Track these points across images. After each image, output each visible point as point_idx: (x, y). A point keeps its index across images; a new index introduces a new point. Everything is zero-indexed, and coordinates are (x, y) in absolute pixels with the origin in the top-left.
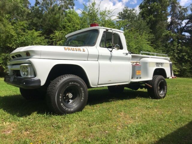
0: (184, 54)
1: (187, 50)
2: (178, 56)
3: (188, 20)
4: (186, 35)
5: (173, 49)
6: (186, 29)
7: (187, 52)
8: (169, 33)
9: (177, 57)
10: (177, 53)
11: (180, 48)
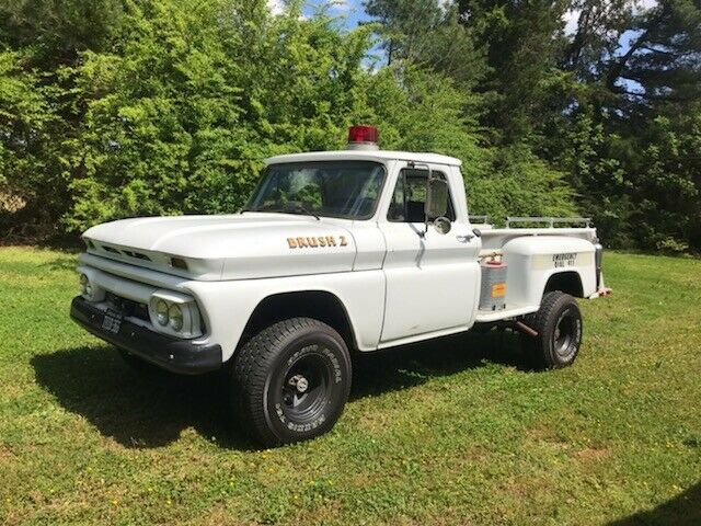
0: (612, 162)
1: (626, 147)
2: (592, 171)
3: (642, 31)
4: (629, 90)
5: (575, 141)
6: (633, 65)
7: (623, 157)
8: (565, 79)
9: (587, 171)
10: (590, 159)
11: (599, 141)
